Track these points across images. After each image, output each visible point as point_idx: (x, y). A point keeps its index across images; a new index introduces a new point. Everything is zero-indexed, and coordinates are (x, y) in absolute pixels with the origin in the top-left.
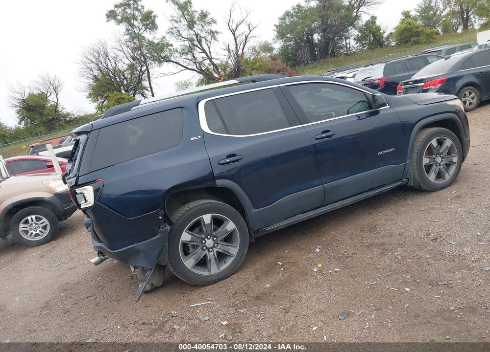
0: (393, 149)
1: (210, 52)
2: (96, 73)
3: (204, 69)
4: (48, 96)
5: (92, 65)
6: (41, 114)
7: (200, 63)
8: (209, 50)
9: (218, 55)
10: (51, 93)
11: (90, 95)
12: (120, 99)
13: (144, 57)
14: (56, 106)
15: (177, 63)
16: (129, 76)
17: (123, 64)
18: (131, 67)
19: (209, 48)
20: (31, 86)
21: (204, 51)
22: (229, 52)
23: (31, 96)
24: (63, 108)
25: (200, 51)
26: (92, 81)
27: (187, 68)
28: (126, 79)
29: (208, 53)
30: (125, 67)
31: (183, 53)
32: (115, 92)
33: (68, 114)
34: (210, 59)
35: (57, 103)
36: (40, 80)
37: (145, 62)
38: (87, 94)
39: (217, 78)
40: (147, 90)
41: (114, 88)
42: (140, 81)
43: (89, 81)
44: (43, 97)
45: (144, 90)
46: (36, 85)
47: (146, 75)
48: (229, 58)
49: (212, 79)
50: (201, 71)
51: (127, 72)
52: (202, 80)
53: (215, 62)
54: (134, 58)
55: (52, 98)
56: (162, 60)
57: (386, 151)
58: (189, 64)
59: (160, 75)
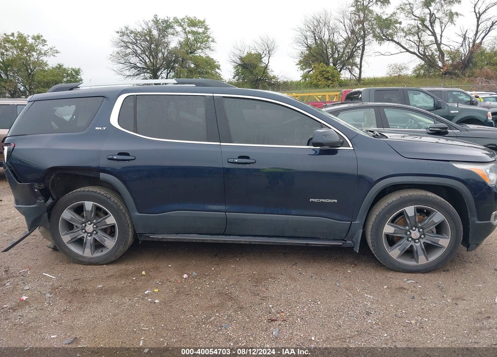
0: (336, 201)
1: (441, 36)
2: (311, 41)
3: (427, 54)
4: (262, 56)
5: (309, 34)
6: (251, 73)
7: (426, 47)
8: (442, 33)
9: (449, 40)
10: (265, 55)
11: (300, 62)
12: (324, 71)
13: (364, 32)
14: (266, 67)
15: (398, 43)
16: (342, 50)
17: (340, 37)
18: (347, 40)
19: (442, 32)
20: (251, 45)
21: (434, 34)
22: (465, 39)
23: (249, 55)
24: (272, 71)
25: (430, 34)
26: (305, 49)
27: (408, 51)
28: (338, 51)
29: (439, 37)
30: (341, 40)
31: (408, 33)
32: (322, 63)
33: (274, 77)
34: (439, 45)
35: (267, 65)
36: (260, 41)
37: (364, 37)
38: (297, 61)
39: (439, 67)
40: (357, 67)
41: (322, 60)
42: (352, 56)
43: (302, 49)
44: (259, 57)
45: (354, 67)
46: (256, 45)
47: (360, 52)
48: (462, 46)
49: (432, 67)
50: (423, 57)
51: (341, 46)
52: (422, 66)
53: (444, 48)
54: (353, 32)
55: (265, 60)
56: (384, 37)
57: (323, 200)
58: (412, 47)
59: (376, 54)
